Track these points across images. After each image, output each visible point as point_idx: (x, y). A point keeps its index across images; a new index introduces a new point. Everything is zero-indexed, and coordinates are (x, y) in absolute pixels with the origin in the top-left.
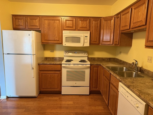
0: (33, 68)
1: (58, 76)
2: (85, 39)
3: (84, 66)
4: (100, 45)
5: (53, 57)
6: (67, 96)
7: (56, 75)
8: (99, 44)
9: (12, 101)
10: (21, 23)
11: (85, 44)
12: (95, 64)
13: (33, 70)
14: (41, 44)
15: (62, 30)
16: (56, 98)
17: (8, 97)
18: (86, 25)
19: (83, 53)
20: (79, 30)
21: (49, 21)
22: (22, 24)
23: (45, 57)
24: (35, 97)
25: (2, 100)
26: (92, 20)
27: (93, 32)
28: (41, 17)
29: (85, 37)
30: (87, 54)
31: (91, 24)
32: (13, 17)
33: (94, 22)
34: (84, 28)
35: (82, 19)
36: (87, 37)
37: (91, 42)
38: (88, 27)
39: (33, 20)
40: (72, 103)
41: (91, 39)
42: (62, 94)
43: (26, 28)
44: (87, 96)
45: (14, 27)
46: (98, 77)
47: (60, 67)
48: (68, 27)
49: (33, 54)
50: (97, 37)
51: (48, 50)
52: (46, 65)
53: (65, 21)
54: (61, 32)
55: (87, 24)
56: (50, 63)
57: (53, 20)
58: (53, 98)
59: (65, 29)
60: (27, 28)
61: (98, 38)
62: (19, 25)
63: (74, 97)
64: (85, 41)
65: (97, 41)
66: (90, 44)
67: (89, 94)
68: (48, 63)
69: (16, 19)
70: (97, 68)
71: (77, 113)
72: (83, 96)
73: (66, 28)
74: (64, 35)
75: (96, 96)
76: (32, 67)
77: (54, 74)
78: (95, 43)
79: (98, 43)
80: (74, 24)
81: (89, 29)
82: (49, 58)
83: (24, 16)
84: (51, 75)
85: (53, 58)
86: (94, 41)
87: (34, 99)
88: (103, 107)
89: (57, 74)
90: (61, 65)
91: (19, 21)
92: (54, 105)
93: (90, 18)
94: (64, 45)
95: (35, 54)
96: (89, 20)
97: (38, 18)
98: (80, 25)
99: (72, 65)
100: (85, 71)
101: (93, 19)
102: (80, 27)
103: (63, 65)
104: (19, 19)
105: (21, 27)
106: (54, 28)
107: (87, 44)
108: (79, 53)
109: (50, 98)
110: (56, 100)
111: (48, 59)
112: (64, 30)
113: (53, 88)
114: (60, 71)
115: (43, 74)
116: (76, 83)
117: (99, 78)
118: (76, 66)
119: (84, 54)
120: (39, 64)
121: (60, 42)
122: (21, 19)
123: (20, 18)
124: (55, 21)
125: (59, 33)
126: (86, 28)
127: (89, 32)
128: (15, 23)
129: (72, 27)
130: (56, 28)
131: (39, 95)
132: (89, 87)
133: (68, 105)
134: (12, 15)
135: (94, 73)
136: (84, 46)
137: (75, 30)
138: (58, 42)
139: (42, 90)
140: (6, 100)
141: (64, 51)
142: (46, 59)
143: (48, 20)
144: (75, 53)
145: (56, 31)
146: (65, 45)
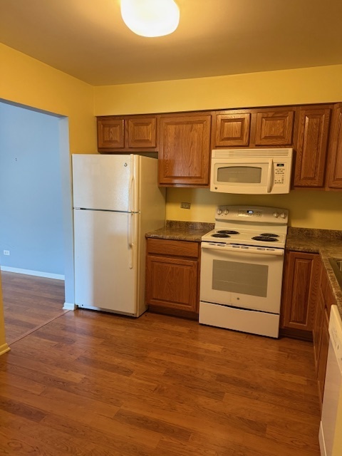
0: (131, 246)
1: (190, 272)
2: (275, 171)
3: (266, 251)
4: (327, 189)
5: (187, 222)
6: (212, 330)
7: (185, 268)
8: (323, 186)
9: (84, 317)
10: (116, 135)
11: (275, 186)
12: (301, 248)
13: (130, 251)
14: (156, 186)
15: (212, 147)
16: (182, 328)
17: (77, 308)
18: (282, 130)
19: (274, 213)
20: (258, 146)
21: (177, 126)
22: (116, 139)
23: (168, 221)
24: (135, 316)
25: (65, 312)
26: (302, 112)
27: (305, 149)
28: (160, 116)
29: (278, 165)
30: (284, 218)
31: (298, 127)
32: (99, 122)
33: (307, 118)
34: (274, 140)
35: (270, 115)
36: (283, 165)
37: (296, 179)
38: (288, 137)
39: (142, 127)
40: (220, 350)
41: (296, 173)
42: (200, 322)
43: (124, 148)
44: (270, 341)
45: (100, 146)
46: (307, 290)
47: (197, 249)
48: (229, 139)
49: (132, 213)
50: (316, 167)
51: (175, 202)
52: (165, 242)
53: (219, 122)
54: (208, 154)
55: (284, 127)
56: (172, 237)
57: (188, 123)
58: (176, 327)
59: (217, 145)
60: (127, 146)
61: (318, 169)
62: (111, 141)
63: (231, 335)
64: (277, 177)
65: (317, 178)
66: (292, 186)
67: (277, 337)
68: (168, 237)
69: (104, 126)
70: (306, 262)
71: (224, 376)
72: (258, 339)
73: (222, 143)
74: (213, 161)
75: (297, 346)
76: (130, 242)
77: (182, 267)
78: (309, 183)
79: (321, 184)
80: (246, 130)
81: (290, 143)
82: (176, 222)
83: (121, 118)
84: (173, 268)
85: (187, 224)
86: (305, 178)
87: (130, 321)
88: (306, 379)
89: (189, 268)
90: (199, 242)
91: (111, 130)
92: (171, 344)
93: (295, 109)
94: (212, 189)
95: (136, 211)
96: (291, 114)
97: (154, 120)
98: (263, 132)
99: (230, 247)
100: (267, 267)
101: (304, 111)
102: (263, 137)
103: (204, 245)
104: (110, 126)
105: (114, 145)
106: (190, 144)
107: (283, 188)
108: (259, 213)
109: (166, 326)
110: (180, 334)
111: (174, 227)
112: (217, 147)
113: (177, 301)
114: (197, 258)
115: (157, 264)
116: (238, 299)
117: (313, 294)
118: (240, 249)
119: (277, 217)
120: (146, 238)
121: (205, 182)
122: (115, 126)
123: (112, 122)
124: (195, 126)
125: (203, 156)
126: (282, 137)
127: (290, 150)
128: (104, 137)
129: (241, 138)
130: (196, 144)
131: (144, 316)
132: (278, 316)
133: (207, 351)
134: (97, 117)
135: (296, 276)
136: (272, 193)
137: (247, 146)
138: (199, 181)
139: (152, 302)
140: (73, 314)
141: (217, 208)
142: (171, 224)
143: (177, 124)
144: (248, 212)
145: (195, 152)
146: (216, 188)
